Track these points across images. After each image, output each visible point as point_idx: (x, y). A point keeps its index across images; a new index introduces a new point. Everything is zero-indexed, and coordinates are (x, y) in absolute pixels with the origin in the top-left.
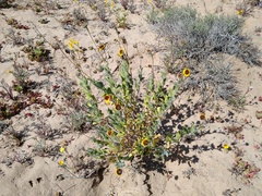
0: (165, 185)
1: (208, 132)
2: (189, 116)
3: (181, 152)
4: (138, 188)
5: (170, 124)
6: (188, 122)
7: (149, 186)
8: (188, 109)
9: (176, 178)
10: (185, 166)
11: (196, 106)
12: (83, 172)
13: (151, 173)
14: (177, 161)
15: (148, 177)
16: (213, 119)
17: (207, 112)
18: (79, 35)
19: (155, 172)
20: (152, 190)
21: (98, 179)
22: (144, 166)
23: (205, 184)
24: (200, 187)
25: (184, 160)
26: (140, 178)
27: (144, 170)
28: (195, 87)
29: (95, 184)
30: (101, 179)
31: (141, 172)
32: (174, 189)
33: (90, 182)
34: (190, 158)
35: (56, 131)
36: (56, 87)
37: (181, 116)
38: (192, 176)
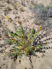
0: (35, 60)
1: (48, 43)
2: (42, 38)
3: (40, 49)
4: (27, 61)
5: (36, 41)
6: (42, 40)
7: (31, 60)
8: (42, 36)
9: (39, 57)
10: (41, 54)
11: (44, 35)
12: (11, 57)
13: (31, 56)
14: (39, 52)
15: (30, 57)
16: (49, 39)
17: (48, 36)
18: (9, 14)
19: (33, 55)
20: (32, 61)
21: (16, 59)
22: (29, 54)
23: (48, 59)
24: (46, 60)
25: (41, 52)
26: (28, 58)
27: (29, 55)
28: (44, 29)
29: (15, 60)
30: (17, 58)
31: (28, 56)
32: (38, 61)
33: (13, 60)
34: (43, 51)
35: (3, 45)
36: (2, 31)
37: (40, 38)
38: (44, 57)
